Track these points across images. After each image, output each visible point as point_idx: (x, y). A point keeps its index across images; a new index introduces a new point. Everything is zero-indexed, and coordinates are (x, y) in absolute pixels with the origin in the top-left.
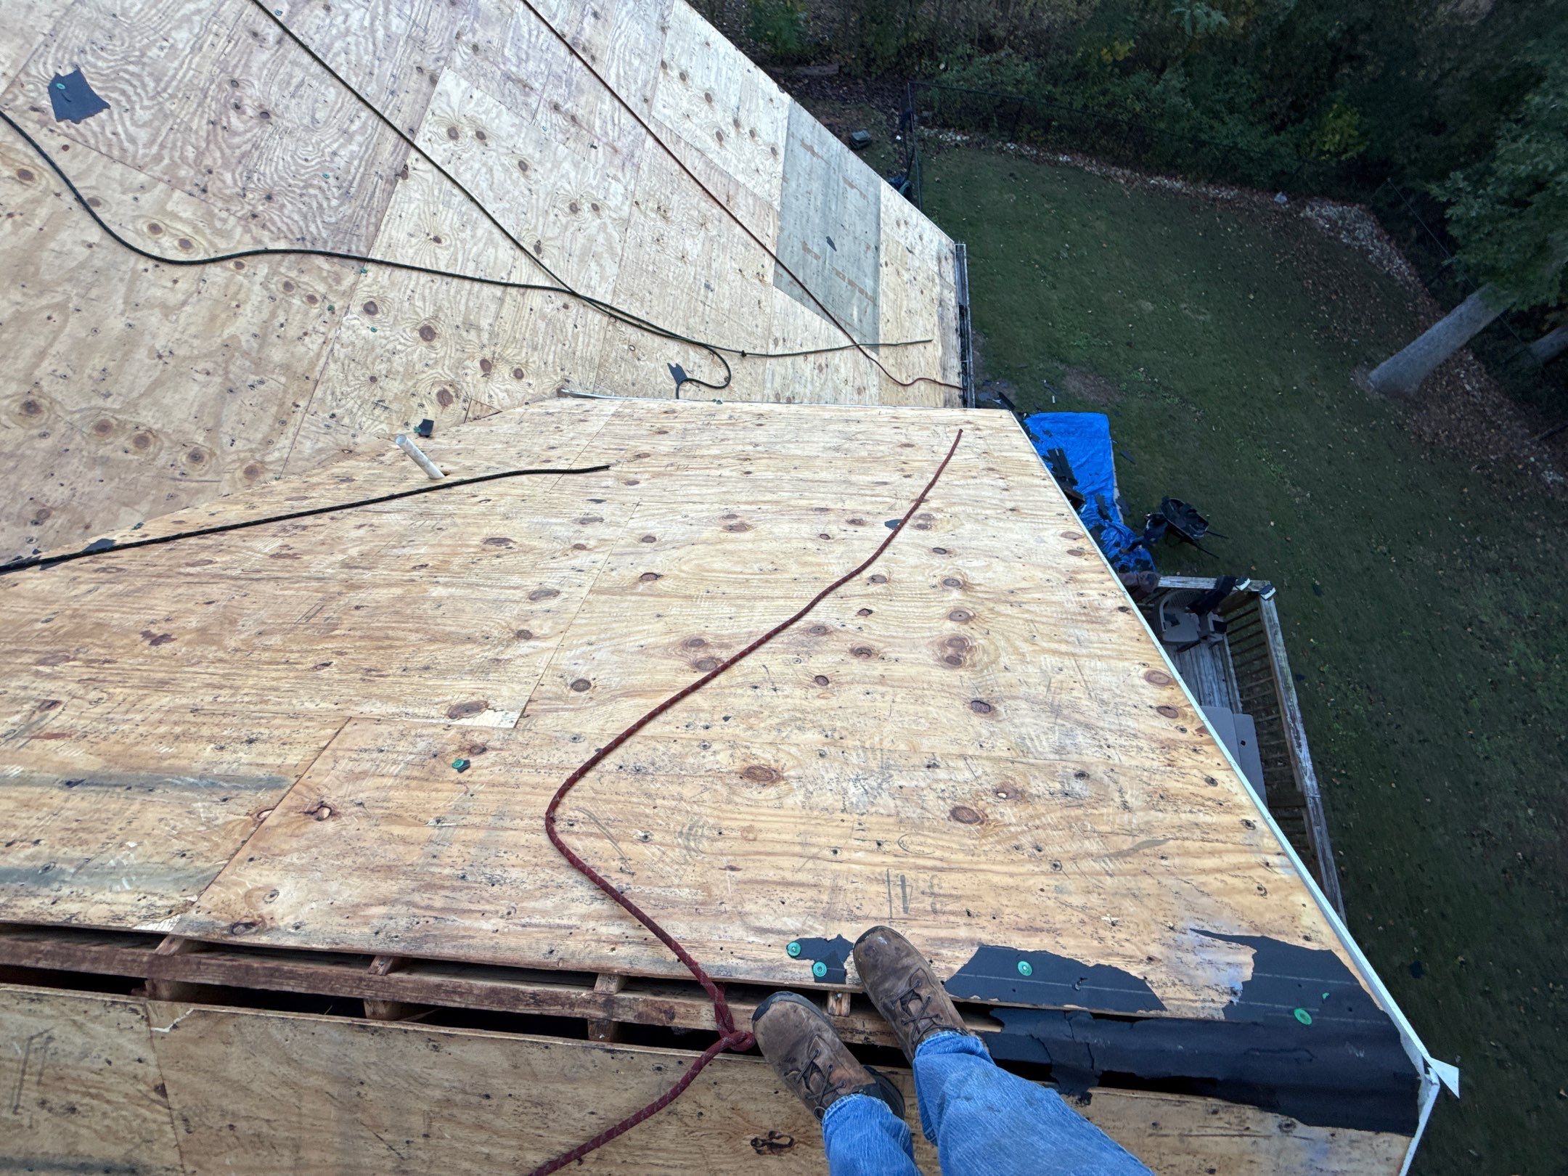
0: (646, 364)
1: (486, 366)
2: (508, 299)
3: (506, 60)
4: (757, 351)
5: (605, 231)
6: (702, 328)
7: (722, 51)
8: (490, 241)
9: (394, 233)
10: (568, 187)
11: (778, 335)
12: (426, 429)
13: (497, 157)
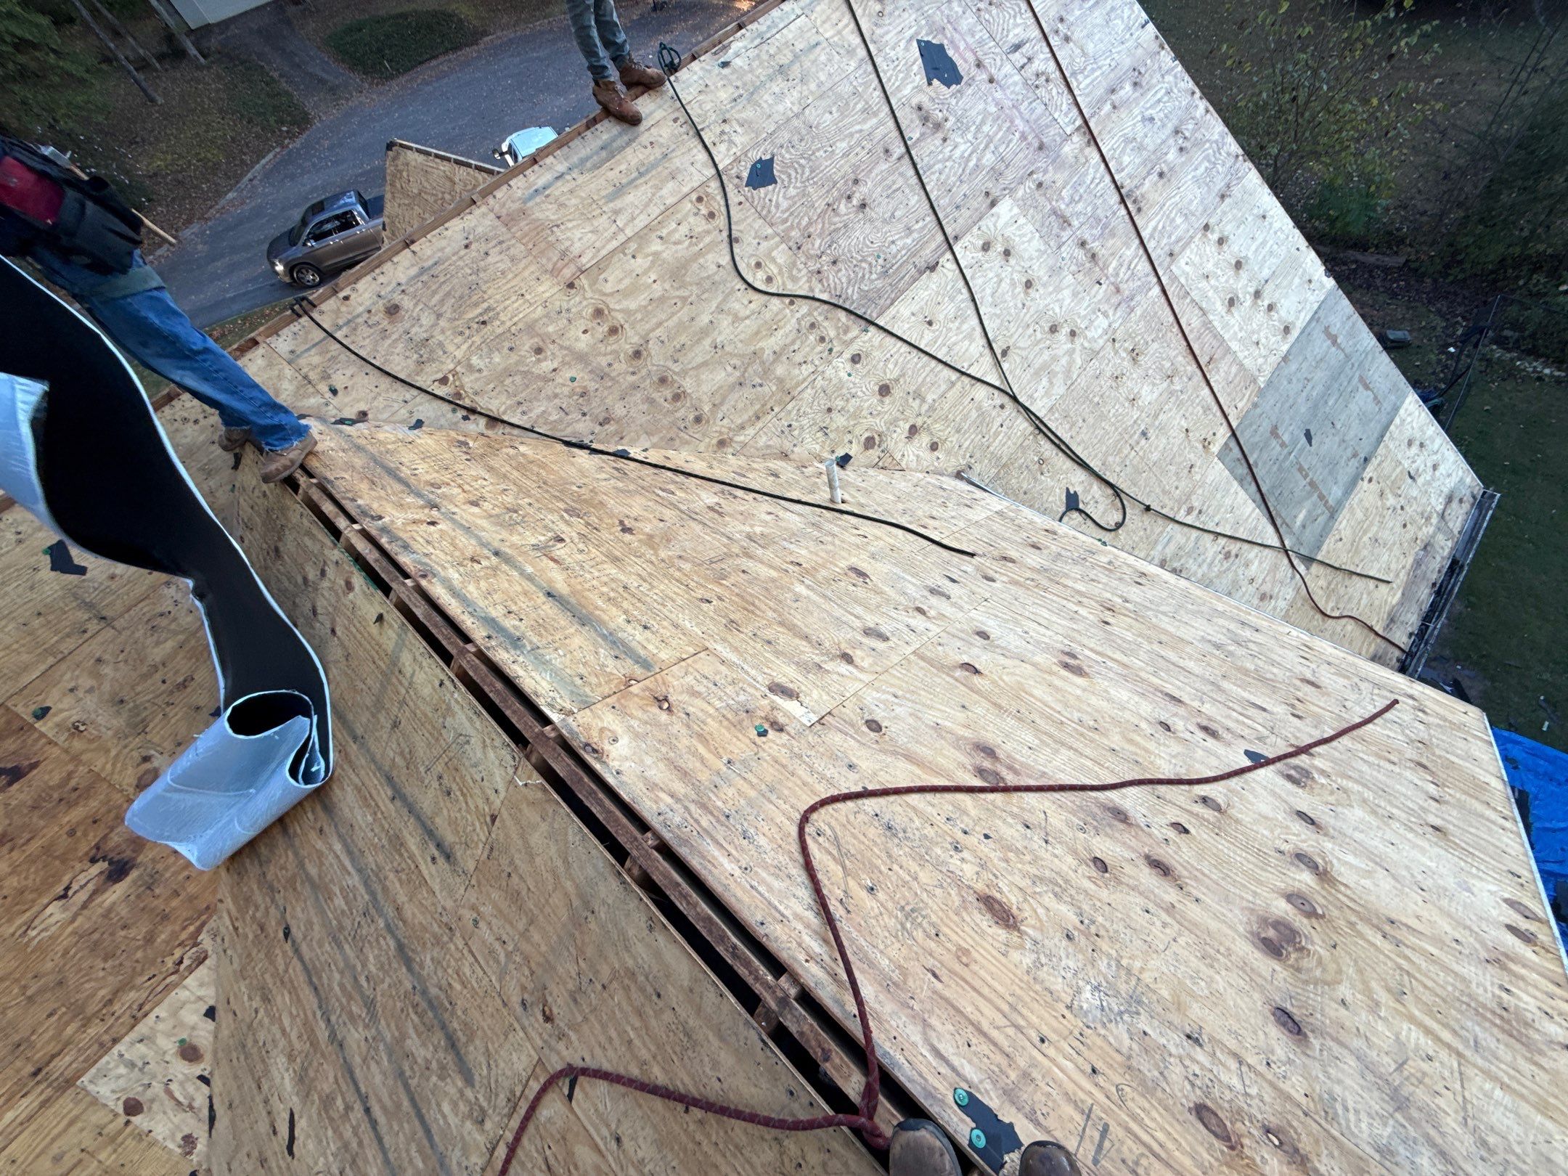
0: (1046, 480)
1: (913, 430)
2: (959, 385)
3: (1060, 198)
4: (1164, 511)
5: (1071, 355)
6: (1118, 469)
7: (1277, 225)
8: (969, 336)
9: (902, 309)
10: (1057, 310)
11: (1196, 504)
12: (844, 461)
13: (1012, 273)
